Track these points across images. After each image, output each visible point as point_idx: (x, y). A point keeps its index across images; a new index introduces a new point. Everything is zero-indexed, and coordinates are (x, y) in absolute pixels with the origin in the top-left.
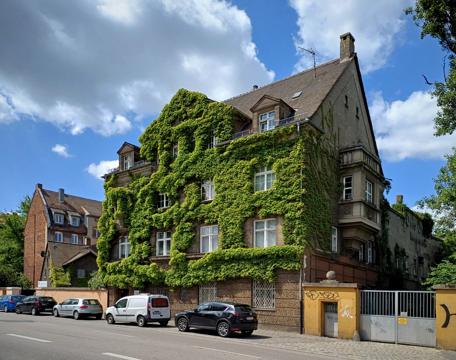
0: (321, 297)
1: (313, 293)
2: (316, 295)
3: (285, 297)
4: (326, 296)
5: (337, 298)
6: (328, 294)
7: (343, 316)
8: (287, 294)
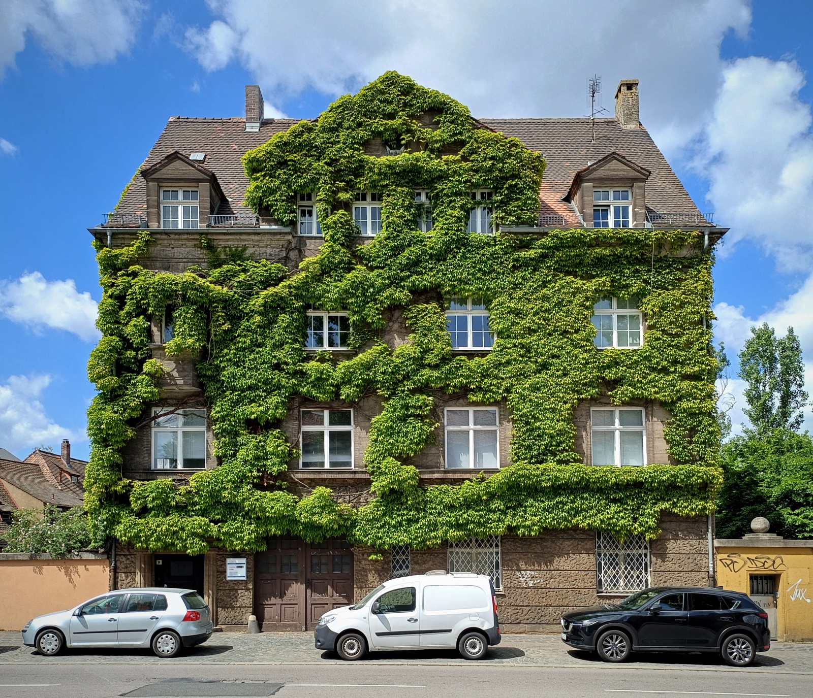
0: (751, 566)
1: (734, 559)
2: (741, 563)
3: (676, 567)
4: (759, 564)
5: (781, 568)
6: (763, 561)
7: (793, 599)
8: (680, 561)
